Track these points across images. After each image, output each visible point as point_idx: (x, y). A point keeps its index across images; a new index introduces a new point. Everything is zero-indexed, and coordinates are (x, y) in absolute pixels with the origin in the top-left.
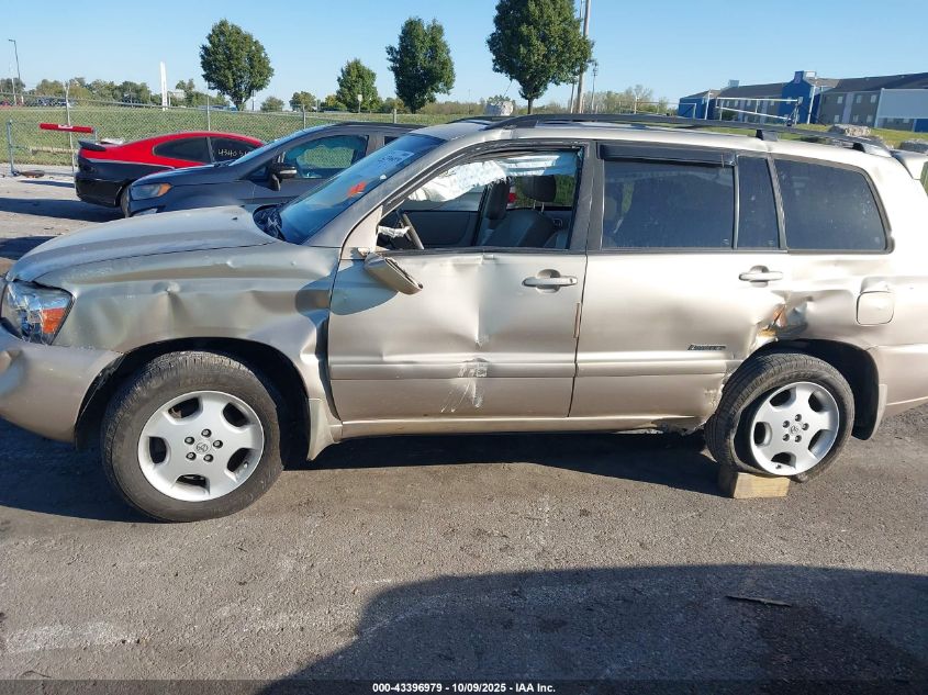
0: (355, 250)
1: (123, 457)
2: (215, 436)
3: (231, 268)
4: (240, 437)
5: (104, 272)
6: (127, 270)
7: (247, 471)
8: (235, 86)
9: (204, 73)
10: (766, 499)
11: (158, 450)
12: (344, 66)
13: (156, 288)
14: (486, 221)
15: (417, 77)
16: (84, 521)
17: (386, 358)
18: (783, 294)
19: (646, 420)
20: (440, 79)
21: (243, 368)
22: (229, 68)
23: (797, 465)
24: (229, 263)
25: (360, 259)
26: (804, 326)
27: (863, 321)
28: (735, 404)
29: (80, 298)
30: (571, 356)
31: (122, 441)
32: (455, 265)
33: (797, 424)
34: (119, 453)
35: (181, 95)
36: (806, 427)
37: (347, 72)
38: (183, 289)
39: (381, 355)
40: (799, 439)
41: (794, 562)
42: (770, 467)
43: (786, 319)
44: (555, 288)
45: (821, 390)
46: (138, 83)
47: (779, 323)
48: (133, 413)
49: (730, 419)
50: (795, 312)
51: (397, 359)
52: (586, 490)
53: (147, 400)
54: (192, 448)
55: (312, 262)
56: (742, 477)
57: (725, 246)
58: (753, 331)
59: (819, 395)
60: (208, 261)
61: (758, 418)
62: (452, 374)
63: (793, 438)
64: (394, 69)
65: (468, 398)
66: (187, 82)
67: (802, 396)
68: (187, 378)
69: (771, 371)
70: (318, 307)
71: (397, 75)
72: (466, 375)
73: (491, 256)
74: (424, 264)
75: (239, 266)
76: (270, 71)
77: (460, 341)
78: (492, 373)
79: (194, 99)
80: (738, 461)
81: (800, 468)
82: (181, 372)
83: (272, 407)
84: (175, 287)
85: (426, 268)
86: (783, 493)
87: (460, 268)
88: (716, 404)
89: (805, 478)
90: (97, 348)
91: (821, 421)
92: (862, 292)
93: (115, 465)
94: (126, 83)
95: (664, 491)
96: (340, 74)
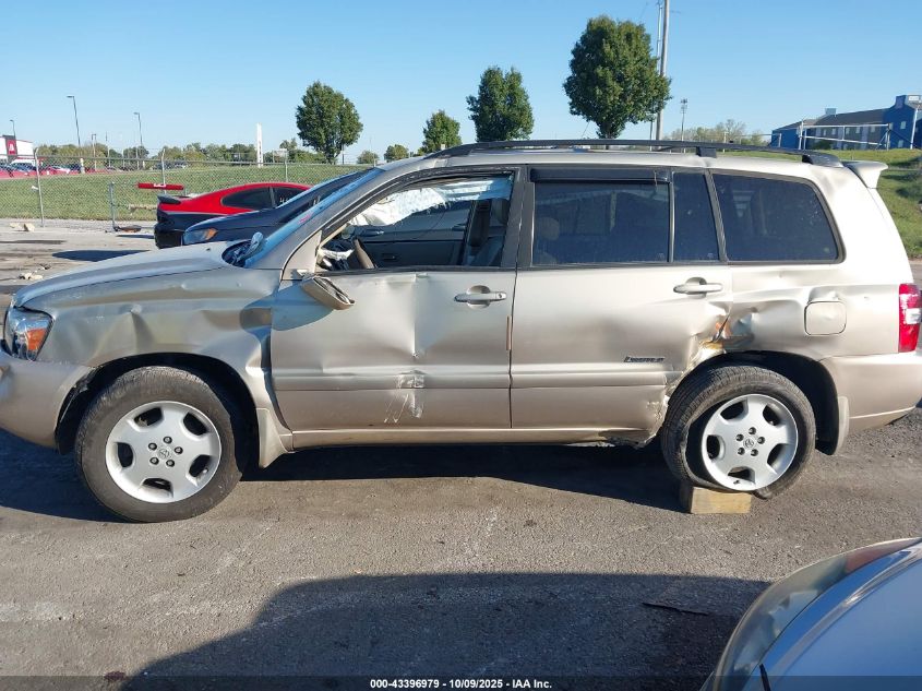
0: (294, 272)
1: (92, 459)
2: (176, 443)
3: (184, 291)
4: (199, 445)
5: (78, 296)
6: (97, 294)
7: (207, 476)
8: (327, 142)
9: (299, 131)
10: (726, 515)
11: (126, 455)
12: (429, 118)
13: (122, 310)
14: (468, 248)
15: (497, 124)
16: (65, 520)
17: (325, 371)
18: (723, 305)
19: (592, 432)
20: (519, 124)
21: (199, 381)
22: (322, 126)
23: (756, 480)
24: (183, 286)
25: (297, 279)
26: (751, 337)
27: (812, 331)
28: (684, 417)
29: (58, 319)
30: (505, 368)
31: (90, 445)
32: (390, 284)
33: (752, 438)
34: (87, 456)
35: (283, 153)
36: (762, 440)
37: (432, 124)
38: (145, 310)
39: (321, 368)
40: (755, 452)
41: (730, 575)
42: (728, 482)
43: (731, 330)
44: (486, 302)
45: (775, 403)
46: (247, 145)
47: (724, 335)
48: (100, 420)
49: (679, 432)
50: (739, 323)
51: (336, 371)
52: (540, 503)
53: (112, 409)
54: (155, 454)
55: (256, 284)
56: (697, 491)
57: (659, 259)
58: (692, 342)
59: (774, 407)
60: (166, 285)
61: (709, 431)
62: (392, 385)
63: (748, 451)
64: (474, 118)
65: (407, 409)
66: (290, 141)
67: (755, 409)
68: (147, 389)
69: (719, 383)
70: (262, 324)
71: (477, 124)
72: (404, 386)
73: (425, 274)
74: (360, 282)
75: (191, 289)
76: (360, 126)
77: (397, 354)
78: (429, 384)
79: (296, 156)
80: (692, 475)
81: (760, 482)
82: (142, 383)
83: (226, 417)
84: (137, 308)
85: (361, 286)
86: (745, 509)
87: (394, 285)
88: (663, 417)
89: (767, 494)
90: (73, 363)
91: (778, 435)
92: (810, 302)
93: (84, 467)
94: (236, 146)
95: (620, 505)
96: (426, 126)
